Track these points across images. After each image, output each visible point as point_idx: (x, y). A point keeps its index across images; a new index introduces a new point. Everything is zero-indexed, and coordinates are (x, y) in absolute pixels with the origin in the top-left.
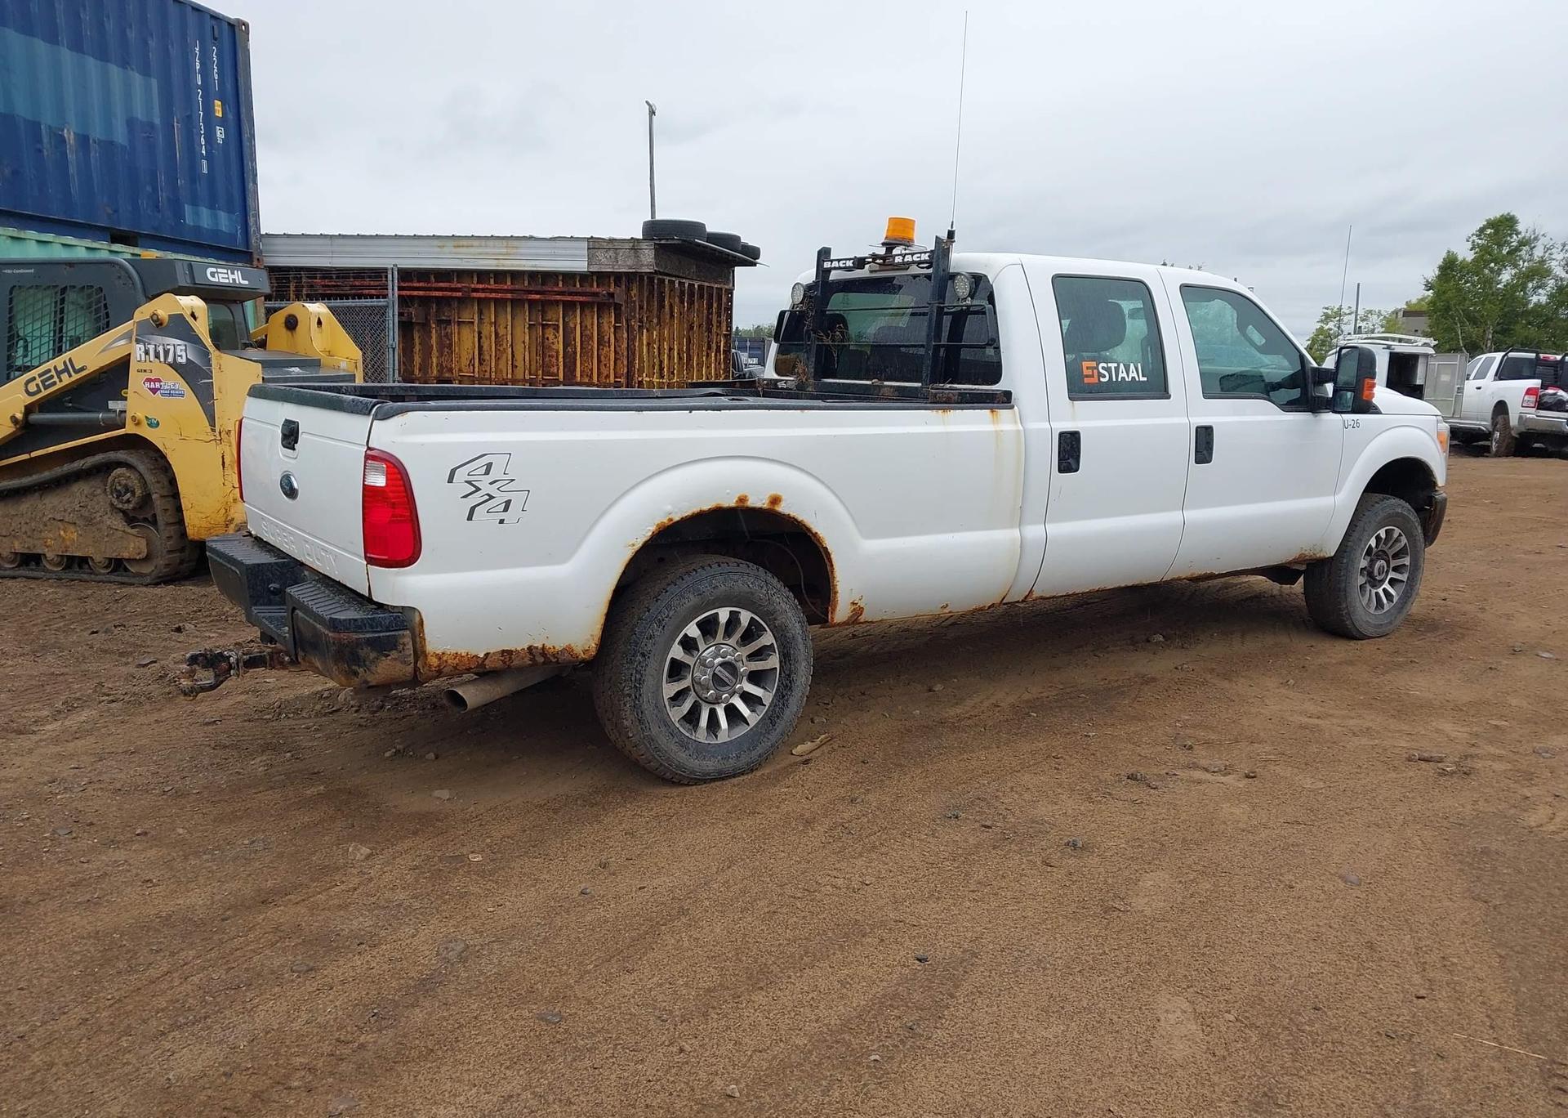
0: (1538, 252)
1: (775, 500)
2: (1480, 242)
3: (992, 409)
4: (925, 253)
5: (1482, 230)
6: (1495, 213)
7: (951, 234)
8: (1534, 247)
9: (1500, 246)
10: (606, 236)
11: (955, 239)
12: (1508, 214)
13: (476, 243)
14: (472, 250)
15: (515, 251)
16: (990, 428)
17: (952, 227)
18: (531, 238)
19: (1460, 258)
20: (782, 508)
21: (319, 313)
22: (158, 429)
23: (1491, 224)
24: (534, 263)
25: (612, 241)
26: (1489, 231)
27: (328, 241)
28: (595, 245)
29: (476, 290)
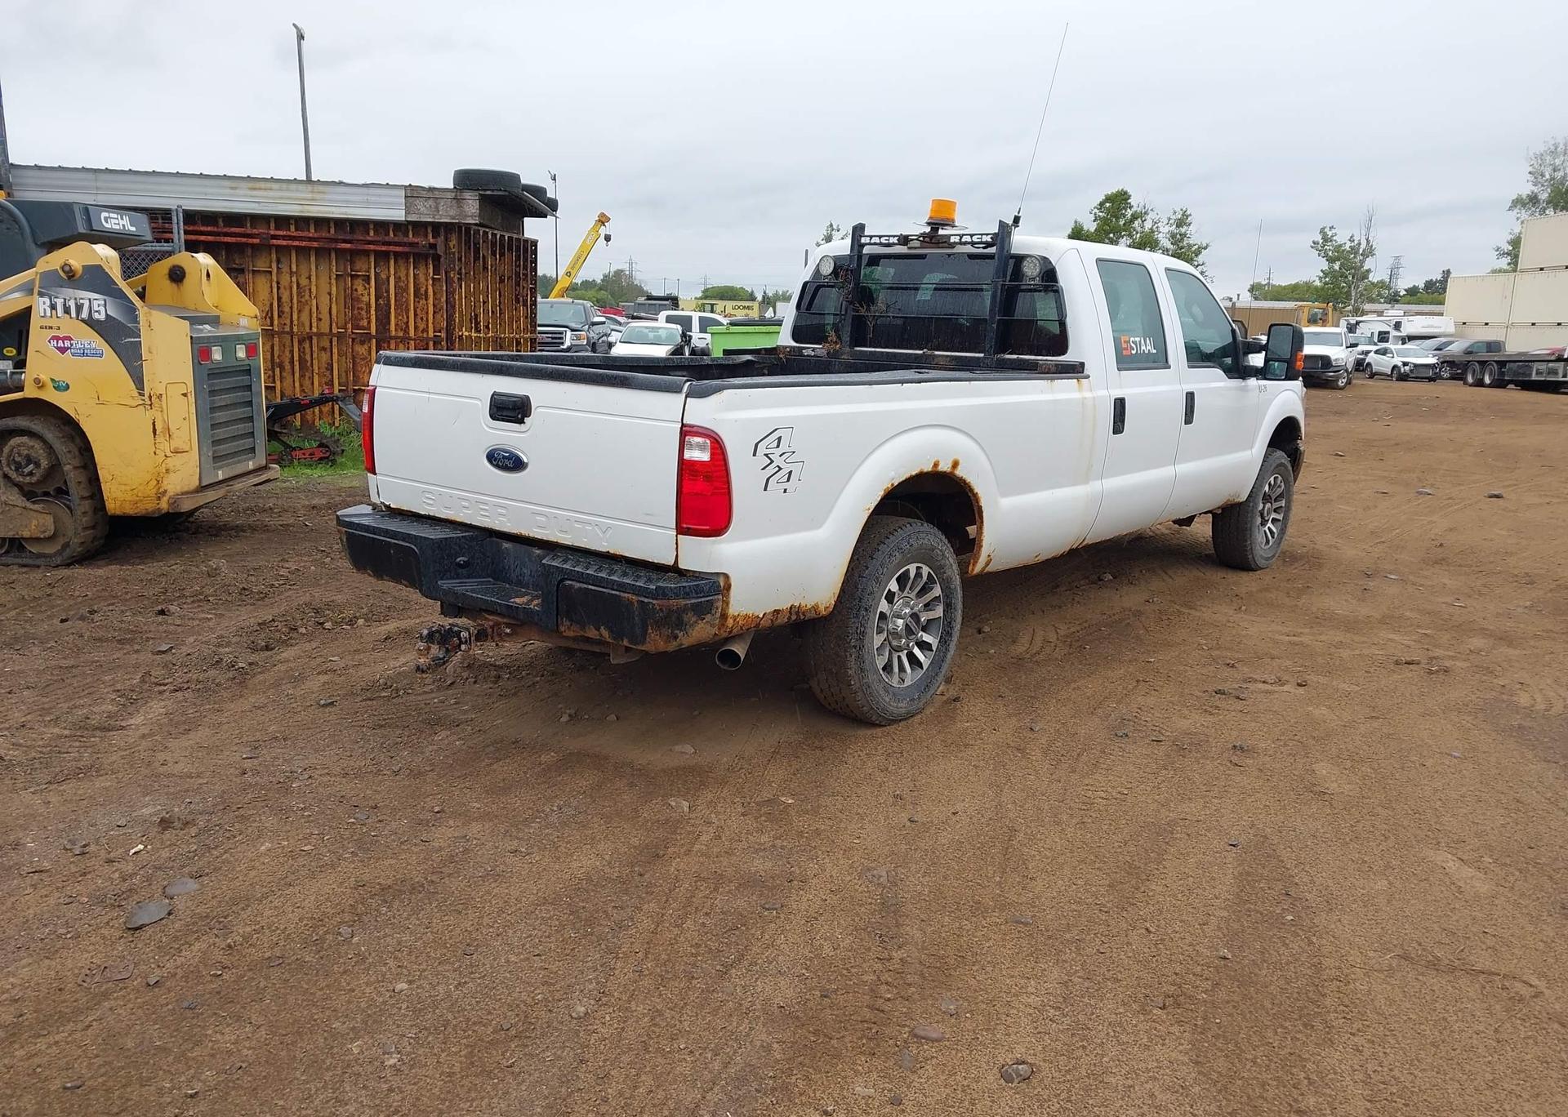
0: (1148, 225)
1: (955, 464)
2: (1101, 214)
3: (1077, 378)
4: (987, 235)
5: (1102, 204)
6: (1112, 189)
7: (1017, 220)
8: (1145, 220)
9: (1117, 218)
10: (426, 185)
11: (1020, 224)
12: (1122, 190)
13: (275, 186)
14: (271, 194)
15: (322, 196)
16: (1076, 395)
17: (1019, 213)
18: (341, 183)
19: (1085, 228)
20: (959, 472)
21: (207, 265)
22: (70, 390)
23: (1108, 199)
24: (344, 210)
25: (431, 189)
26: (1108, 205)
27: (91, 176)
28: (413, 193)
29: (274, 237)
